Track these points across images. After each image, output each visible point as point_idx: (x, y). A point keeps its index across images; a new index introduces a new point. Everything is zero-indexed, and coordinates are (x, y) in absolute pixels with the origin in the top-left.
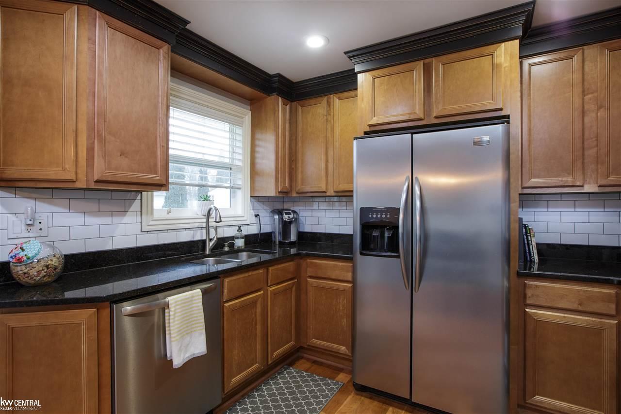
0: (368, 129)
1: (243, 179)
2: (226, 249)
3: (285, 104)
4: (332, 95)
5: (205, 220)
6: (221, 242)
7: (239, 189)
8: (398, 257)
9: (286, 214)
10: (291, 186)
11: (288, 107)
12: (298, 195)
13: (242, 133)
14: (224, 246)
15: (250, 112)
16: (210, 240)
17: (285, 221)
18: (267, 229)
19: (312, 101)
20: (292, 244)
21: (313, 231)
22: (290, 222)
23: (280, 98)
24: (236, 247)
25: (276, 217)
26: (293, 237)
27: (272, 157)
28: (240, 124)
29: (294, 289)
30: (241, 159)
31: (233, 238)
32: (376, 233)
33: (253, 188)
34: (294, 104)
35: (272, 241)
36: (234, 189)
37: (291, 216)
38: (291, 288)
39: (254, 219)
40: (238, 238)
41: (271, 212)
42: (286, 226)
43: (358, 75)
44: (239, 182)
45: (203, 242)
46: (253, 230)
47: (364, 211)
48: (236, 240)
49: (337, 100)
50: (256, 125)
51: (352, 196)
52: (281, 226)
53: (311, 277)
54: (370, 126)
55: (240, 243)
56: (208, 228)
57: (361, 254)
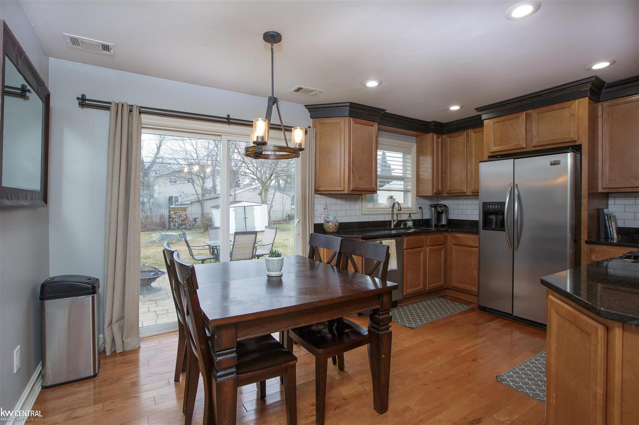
0: (490, 155)
1: (411, 186)
2: (402, 226)
3: (438, 138)
4: (470, 130)
5: (391, 210)
6: (399, 223)
7: (410, 191)
8: (505, 231)
9: (440, 207)
10: (442, 189)
11: (440, 139)
12: (447, 195)
13: (411, 158)
14: (401, 225)
15: (415, 145)
16: (394, 221)
17: (439, 212)
18: (427, 216)
19: (457, 134)
20: (443, 226)
21: (459, 219)
22: (442, 213)
23: (435, 135)
24: (407, 226)
25: (433, 209)
26: (444, 222)
27: (430, 170)
28: (410, 153)
29: (443, 251)
30: (410, 174)
31: (406, 221)
32: (493, 217)
33: (418, 191)
34: (444, 136)
35: (430, 224)
36: (406, 191)
37: (443, 208)
38: (441, 250)
39: (418, 209)
40: (409, 221)
41: (430, 206)
42: (439, 215)
43: (484, 121)
44: (409, 188)
45: (390, 222)
46: (417, 217)
47: (485, 204)
48: (408, 222)
49: (473, 134)
50: (420, 152)
51: (478, 195)
52: (436, 215)
53: (454, 245)
54: (492, 152)
55: (410, 224)
56: (393, 214)
57: (483, 229)
